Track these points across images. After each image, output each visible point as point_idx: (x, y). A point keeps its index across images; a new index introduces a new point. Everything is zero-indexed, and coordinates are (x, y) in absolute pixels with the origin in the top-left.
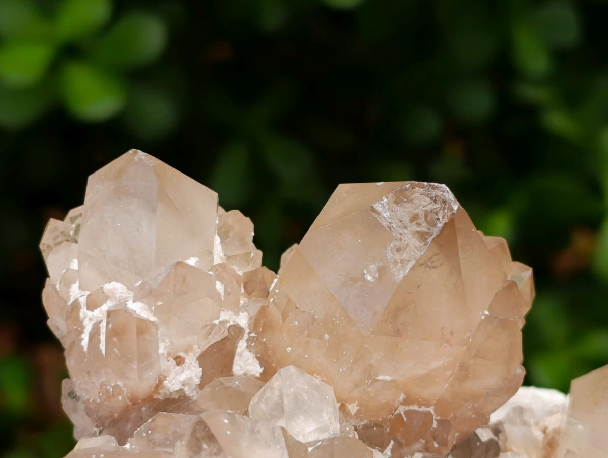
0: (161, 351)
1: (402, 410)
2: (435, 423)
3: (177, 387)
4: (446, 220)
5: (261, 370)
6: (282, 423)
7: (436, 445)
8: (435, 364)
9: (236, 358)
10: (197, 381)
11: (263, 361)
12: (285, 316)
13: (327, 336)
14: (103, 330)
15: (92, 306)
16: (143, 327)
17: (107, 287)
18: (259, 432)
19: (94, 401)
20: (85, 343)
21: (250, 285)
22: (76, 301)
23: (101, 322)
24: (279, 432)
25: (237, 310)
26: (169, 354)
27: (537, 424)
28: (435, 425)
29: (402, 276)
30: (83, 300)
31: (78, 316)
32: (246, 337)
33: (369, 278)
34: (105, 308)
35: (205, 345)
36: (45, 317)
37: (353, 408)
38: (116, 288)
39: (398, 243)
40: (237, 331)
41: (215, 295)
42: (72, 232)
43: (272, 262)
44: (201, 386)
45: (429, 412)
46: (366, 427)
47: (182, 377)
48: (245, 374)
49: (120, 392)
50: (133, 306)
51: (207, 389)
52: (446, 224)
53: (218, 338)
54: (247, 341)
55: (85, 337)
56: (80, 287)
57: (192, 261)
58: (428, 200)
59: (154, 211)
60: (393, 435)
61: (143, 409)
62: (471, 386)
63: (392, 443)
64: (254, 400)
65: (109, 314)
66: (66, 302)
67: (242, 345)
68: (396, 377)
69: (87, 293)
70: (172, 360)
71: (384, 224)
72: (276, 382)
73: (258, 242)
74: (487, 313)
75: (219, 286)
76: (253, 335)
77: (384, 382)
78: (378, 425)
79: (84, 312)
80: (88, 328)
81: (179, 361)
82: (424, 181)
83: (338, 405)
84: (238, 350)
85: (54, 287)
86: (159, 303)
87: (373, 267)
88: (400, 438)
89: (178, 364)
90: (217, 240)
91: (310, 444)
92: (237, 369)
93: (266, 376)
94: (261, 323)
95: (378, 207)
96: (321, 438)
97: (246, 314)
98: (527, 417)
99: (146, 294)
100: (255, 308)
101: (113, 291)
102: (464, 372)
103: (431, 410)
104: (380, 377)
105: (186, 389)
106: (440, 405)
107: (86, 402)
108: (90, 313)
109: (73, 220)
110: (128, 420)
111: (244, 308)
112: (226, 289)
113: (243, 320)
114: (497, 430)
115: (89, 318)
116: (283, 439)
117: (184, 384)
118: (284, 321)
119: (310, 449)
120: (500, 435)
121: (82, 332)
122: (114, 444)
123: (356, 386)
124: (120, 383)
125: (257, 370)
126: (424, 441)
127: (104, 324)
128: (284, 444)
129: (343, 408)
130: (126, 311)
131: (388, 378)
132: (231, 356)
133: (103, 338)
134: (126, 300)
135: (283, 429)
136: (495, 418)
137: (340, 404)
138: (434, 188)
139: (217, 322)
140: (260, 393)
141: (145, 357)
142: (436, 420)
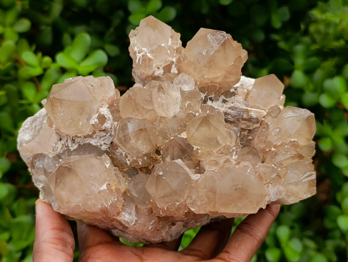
0: (154, 66)
1: (210, 84)
2: (218, 88)
3: (157, 74)
4: (224, 41)
5: (177, 72)
6: (180, 86)
7: (217, 93)
8: (219, 75)
9: (172, 69)
10: (162, 73)
11: (178, 70)
12: (184, 60)
13: (193, 66)
14: (141, 59)
15: (139, 53)
16: (150, 60)
17: (143, 49)
18: (174, 88)
19: (139, 75)
20: (137, 62)
21: (178, 51)
22: (136, 51)
23: (141, 57)
24: (179, 88)
25: (173, 57)
26: (156, 67)
27: (246, 88)
28: (218, 89)
29: (211, 54)
30: (137, 51)
31: (136, 55)
32: (175, 64)
33: (204, 53)
34: (142, 54)
35: (165, 65)
36: (129, 53)
37: (198, 83)
38: (145, 49)
39: (212, 46)
40: (172, 62)
41: (167, 54)
42: (136, 33)
43: (184, 45)
44: (163, 75)
45: (217, 86)
46: (201, 88)
47: (159, 72)
48: (174, 73)
49: (145, 74)
50: (148, 55)
51: (165, 75)
52: (223, 42)
53: (168, 64)
54: (175, 65)
55: (137, 60)
56: (137, 48)
57: (163, 45)
58: (220, 35)
59: (155, 30)
60: (207, 90)
61: (150, 78)
62: (227, 80)
63: (207, 92)
64: (175, 79)
65: (143, 56)
66: (134, 51)
67: (173, 66)
68: (209, 77)
69: (138, 49)
70: (157, 68)
71: (209, 40)
72: (180, 75)
73: (181, 39)
74: (233, 63)
75: (169, 51)
76: (176, 64)
77: (206, 78)
78: (204, 88)
79: (137, 54)
80: (138, 58)
81: (158, 68)
82: (220, 30)
83: (194, 82)
84: (172, 67)
85: (131, 46)
86: (154, 55)
87: (205, 51)
88: (209, 91)
89: (158, 69)
90: (170, 39)
91: (186, 91)
92: (172, 71)
93: (178, 74)
94: (179, 61)
95: (208, 36)
96: (189, 90)
97: (175, 58)
98: (244, 86)
99: (152, 52)
100: (178, 57)
101: (144, 50)
102: (225, 77)
103: (217, 85)
104: (205, 77)
105: (160, 75)
106: (219, 84)
107: (137, 75)
108: (138, 55)
109: (137, 30)
110: (146, 80)
111: (175, 57)
112: (170, 52)
113: (174, 60)
114: (236, 89)
115: (139, 56)
116: (180, 90)
117: (159, 74)
118: (184, 61)
119: (186, 92)
120: (236, 91)
121: (137, 59)
122: (142, 86)
123: (200, 78)
124: (145, 72)
125: (176, 72)
126: (214, 92)
127: (141, 58)
128: (180, 91)
129: (196, 83)
130: (146, 55)
131: (207, 77)
132: (171, 68)
133: (141, 61)
134: (147, 53)
135: (180, 87)
136: (236, 86)
137: (195, 82)
138: (223, 33)
139: (168, 60)
140: (176, 78)
141: (150, 67)
142: (218, 87)
